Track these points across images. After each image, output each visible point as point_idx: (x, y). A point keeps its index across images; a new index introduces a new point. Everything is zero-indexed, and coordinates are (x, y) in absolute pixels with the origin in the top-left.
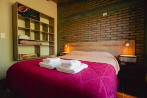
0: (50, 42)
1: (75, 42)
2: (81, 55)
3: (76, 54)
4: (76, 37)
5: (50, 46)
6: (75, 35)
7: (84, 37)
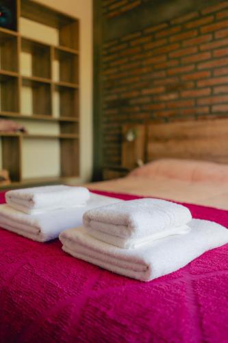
0: (62, 124)
1: (167, 120)
2: (195, 178)
3: (170, 176)
4: (173, 96)
5: (62, 140)
6: (171, 89)
7: (212, 95)
